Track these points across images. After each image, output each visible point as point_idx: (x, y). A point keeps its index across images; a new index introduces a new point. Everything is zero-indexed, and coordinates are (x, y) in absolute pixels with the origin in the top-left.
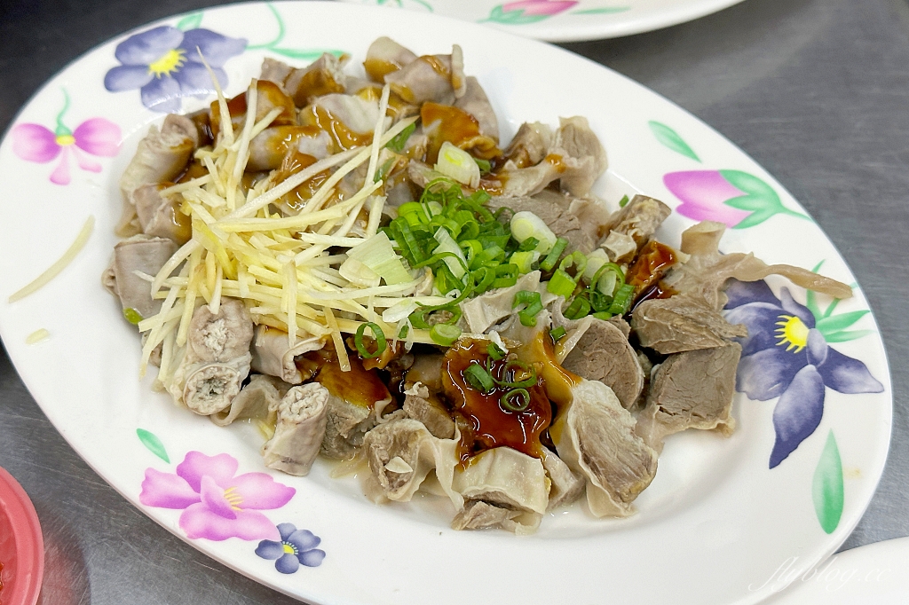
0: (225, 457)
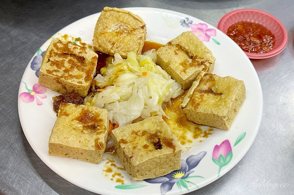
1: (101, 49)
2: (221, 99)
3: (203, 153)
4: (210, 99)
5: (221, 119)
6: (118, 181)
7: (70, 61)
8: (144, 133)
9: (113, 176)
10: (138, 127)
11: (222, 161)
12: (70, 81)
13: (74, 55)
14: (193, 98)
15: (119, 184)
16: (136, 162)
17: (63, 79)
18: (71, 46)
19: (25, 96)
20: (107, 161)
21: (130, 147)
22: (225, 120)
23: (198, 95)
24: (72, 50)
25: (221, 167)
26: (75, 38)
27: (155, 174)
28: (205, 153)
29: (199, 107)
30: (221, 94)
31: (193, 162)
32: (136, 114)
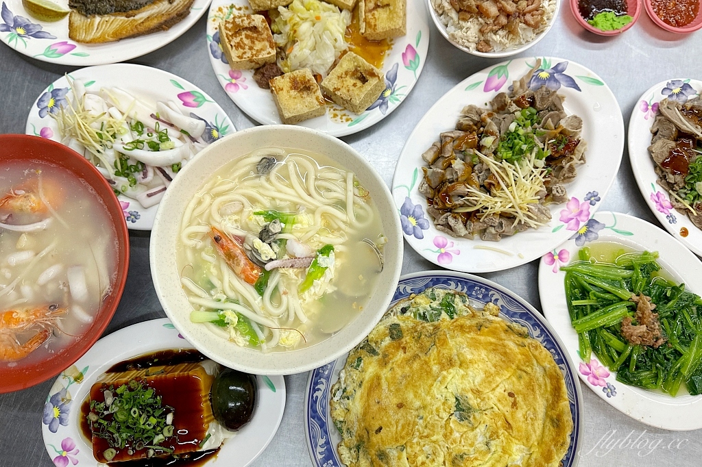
0: (561, 213)
1: (261, 9)
2: (390, 12)
3: (396, 66)
4: (381, 14)
5: (399, 30)
6: (347, 120)
7: (247, 37)
8: (346, 73)
9: (341, 118)
10: (338, 70)
11: (413, 65)
12: (260, 57)
13: (246, 29)
14: (367, 21)
15: (350, 122)
16: (357, 101)
17: (254, 57)
18: (238, 21)
19: (230, 87)
20: (329, 109)
21: (345, 91)
22: (402, 29)
23: (370, 16)
24: (241, 24)
25: (415, 71)
26: (228, 7)
27: (371, 102)
28: (398, 64)
29: (377, 27)
30: (388, 5)
31: (392, 77)
32: (331, 60)
